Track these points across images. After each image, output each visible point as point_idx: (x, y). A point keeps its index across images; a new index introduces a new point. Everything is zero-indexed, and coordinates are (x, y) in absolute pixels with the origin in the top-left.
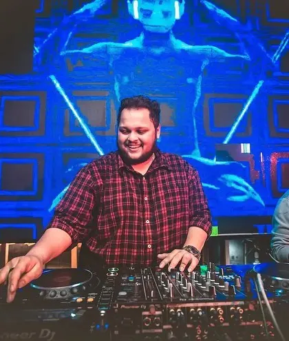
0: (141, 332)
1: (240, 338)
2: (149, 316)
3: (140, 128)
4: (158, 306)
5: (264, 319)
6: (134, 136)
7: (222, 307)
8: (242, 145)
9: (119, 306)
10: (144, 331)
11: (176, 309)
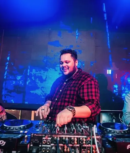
0: (42, 146)
1: (84, 152)
2: (45, 139)
3: (67, 61)
4: (50, 136)
5: (92, 144)
6: (65, 64)
7: (77, 138)
8: (107, 70)
9: (34, 134)
10: (43, 146)
11: (57, 137)
